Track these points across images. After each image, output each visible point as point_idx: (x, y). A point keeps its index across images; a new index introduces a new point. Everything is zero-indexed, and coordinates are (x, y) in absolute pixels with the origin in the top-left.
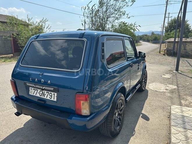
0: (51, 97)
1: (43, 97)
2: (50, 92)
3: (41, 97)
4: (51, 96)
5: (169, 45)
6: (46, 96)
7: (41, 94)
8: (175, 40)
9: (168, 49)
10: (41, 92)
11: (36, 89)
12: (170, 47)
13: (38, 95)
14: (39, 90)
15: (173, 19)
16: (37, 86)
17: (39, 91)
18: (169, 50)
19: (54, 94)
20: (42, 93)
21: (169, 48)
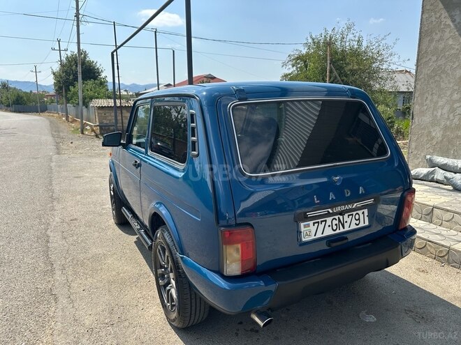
0: (357, 222)
1: (342, 230)
2: (354, 213)
3: (338, 231)
4: (359, 219)
5: (103, 115)
6: (346, 225)
7: (336, 225)
8: (115, 102)
9: (103, 123)
10: (335, 222)
11: (320, 220)
12: (105, 118)
13: (329, 232)
14: (329, 220)
15: (69, 55)
16: (339, 209)
17: (329, 222)
18: (105, 126)
19: (363, 213)
20: (337, 222)
21: (105, 122)
